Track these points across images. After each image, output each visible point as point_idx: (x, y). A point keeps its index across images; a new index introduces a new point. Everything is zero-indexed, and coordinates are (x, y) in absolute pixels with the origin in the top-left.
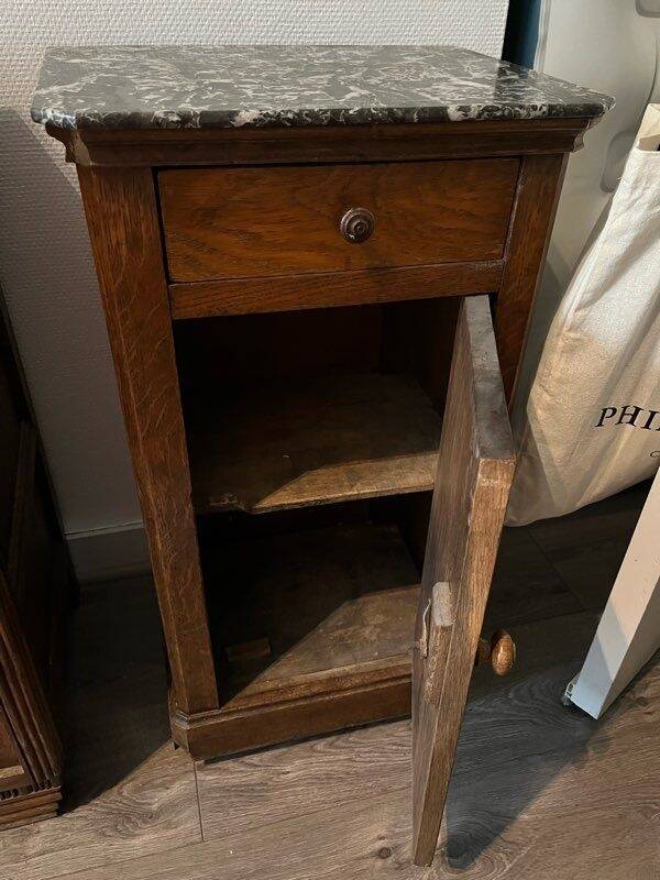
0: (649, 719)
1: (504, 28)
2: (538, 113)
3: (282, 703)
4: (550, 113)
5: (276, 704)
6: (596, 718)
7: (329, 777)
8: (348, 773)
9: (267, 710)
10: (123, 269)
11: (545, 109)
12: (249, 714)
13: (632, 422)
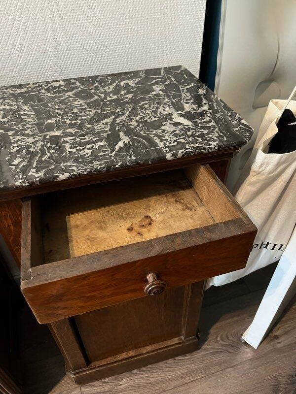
0: (279, 346)
1: (202, 42)
2: (213, 150)
3: (115, 362)
4: (219, 149)
5: (113, 363)
6: (256, 348)
7: (139, 385)
8: (147, 384)
9: (108, 366)
10: (13, 234)
11: (216, 148)
12: (101, 368)
13: (266, 247)
